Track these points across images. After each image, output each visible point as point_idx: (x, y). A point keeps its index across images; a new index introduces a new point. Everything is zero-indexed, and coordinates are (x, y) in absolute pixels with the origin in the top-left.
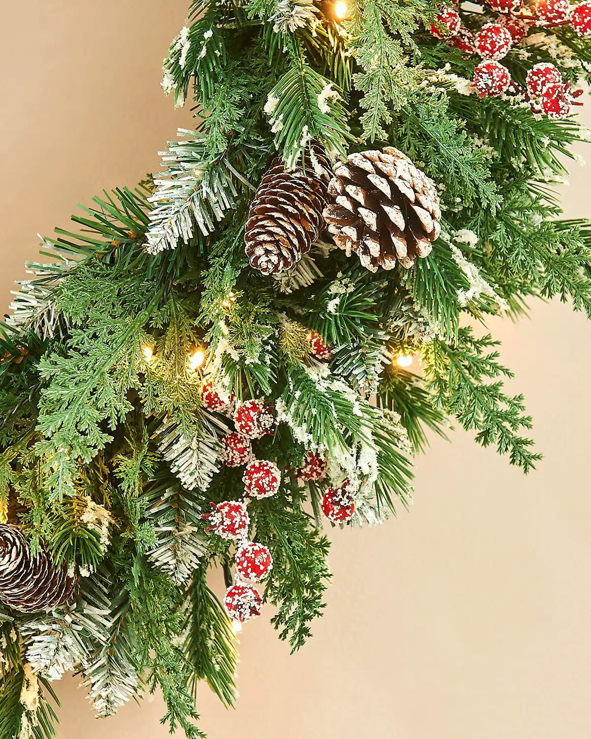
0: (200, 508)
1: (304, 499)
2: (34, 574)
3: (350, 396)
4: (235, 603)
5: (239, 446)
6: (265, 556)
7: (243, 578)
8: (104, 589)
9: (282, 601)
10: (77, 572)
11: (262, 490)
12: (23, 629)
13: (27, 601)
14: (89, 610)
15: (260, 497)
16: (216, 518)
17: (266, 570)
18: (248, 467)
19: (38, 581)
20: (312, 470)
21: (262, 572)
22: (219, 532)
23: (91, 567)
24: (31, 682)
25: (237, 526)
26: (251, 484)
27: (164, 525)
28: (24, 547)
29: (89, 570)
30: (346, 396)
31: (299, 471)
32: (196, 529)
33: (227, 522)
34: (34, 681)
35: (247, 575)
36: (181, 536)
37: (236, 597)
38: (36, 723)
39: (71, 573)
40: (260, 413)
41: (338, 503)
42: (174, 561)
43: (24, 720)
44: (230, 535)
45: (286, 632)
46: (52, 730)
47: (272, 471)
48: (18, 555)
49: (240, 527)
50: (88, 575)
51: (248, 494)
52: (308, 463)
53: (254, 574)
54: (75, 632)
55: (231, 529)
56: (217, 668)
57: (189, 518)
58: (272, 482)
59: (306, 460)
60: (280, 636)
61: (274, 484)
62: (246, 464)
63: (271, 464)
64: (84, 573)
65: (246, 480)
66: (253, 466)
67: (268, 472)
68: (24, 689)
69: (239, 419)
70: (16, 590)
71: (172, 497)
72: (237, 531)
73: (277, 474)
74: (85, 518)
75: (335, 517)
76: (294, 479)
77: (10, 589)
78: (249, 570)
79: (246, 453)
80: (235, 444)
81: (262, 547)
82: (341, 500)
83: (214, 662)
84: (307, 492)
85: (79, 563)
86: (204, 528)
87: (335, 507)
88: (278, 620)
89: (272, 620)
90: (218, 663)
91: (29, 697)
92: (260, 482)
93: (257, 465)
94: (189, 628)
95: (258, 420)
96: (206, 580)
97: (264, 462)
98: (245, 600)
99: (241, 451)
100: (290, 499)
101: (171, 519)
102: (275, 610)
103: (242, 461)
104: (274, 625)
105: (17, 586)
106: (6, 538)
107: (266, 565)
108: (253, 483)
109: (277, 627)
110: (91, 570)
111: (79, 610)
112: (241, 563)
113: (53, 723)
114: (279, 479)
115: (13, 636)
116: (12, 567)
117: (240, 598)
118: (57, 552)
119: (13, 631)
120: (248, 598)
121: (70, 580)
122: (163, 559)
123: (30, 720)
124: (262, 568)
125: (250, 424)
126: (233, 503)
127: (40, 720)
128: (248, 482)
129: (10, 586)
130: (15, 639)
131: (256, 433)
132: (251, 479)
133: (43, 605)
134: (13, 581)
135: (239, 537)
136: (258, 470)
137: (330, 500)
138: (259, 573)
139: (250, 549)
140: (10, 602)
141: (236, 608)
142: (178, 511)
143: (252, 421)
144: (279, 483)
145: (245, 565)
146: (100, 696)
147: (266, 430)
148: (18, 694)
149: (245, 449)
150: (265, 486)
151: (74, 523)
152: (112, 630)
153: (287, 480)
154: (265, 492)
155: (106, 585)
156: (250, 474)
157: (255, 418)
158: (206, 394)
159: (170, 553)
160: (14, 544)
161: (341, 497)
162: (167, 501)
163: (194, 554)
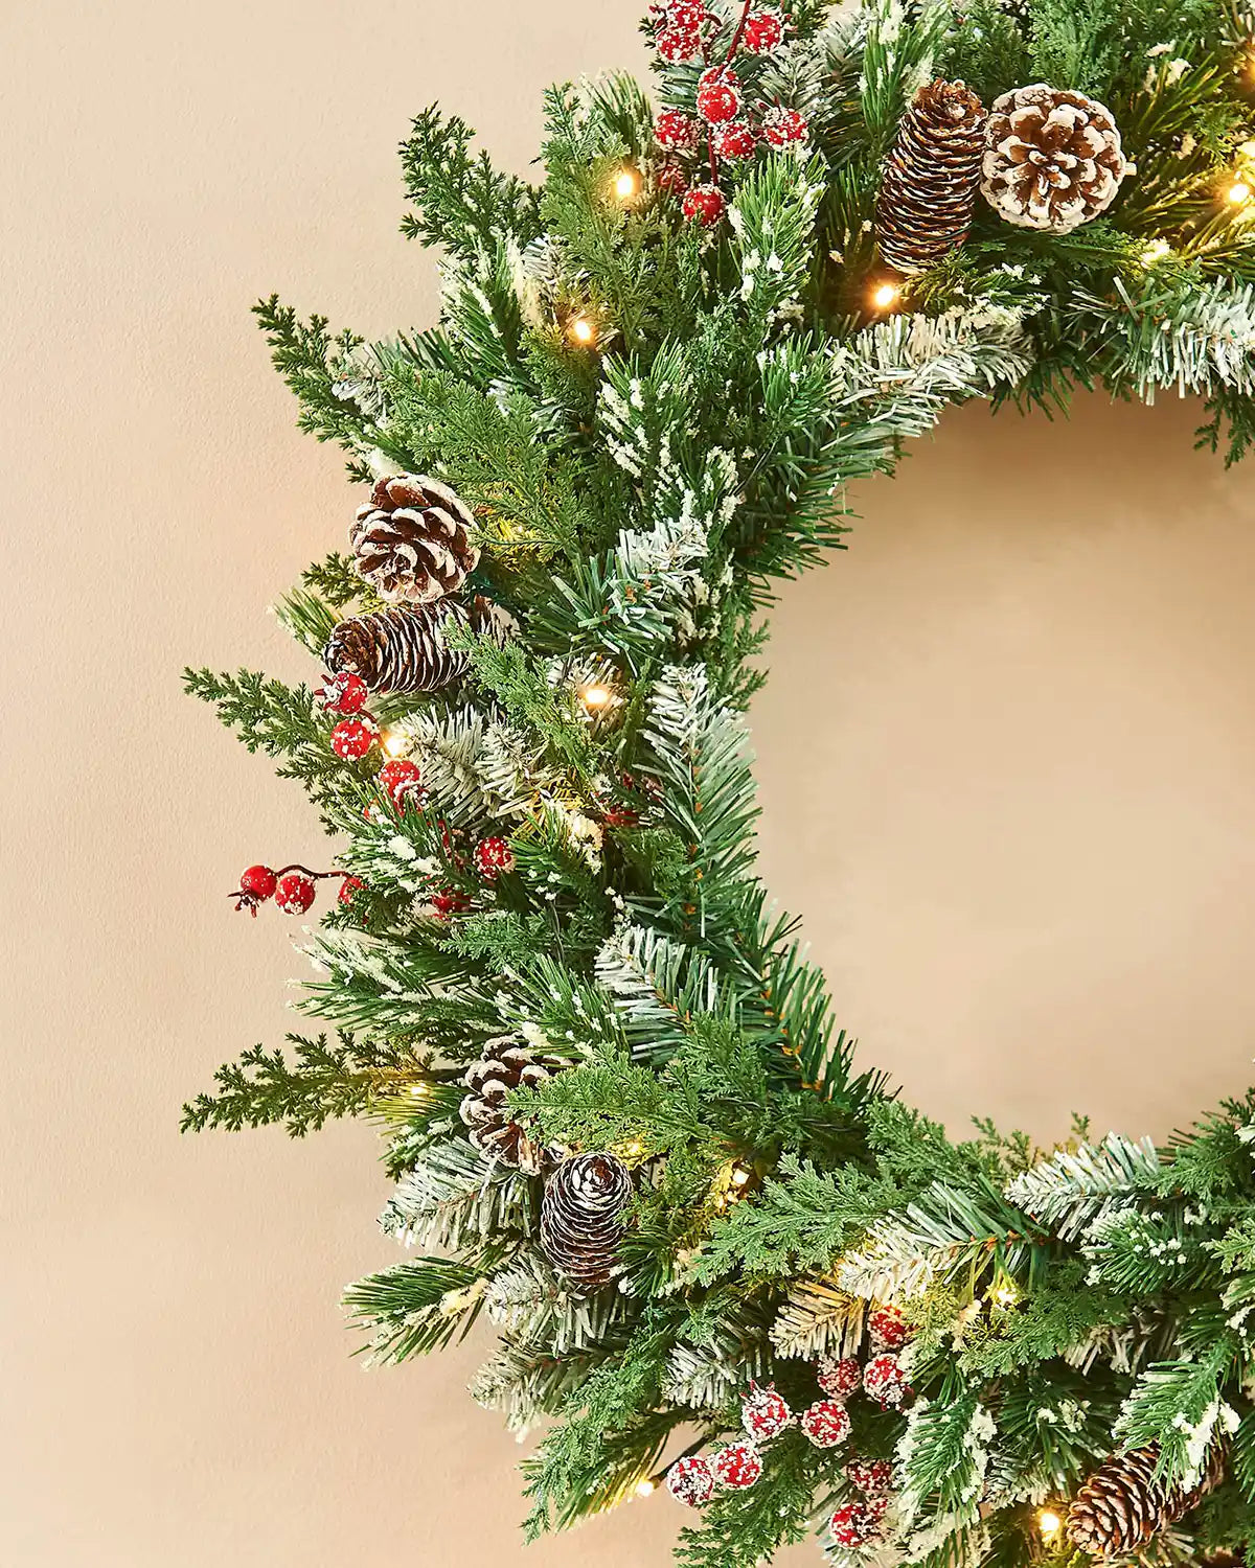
0: (759, 1374)
1: (831, 1483)
2: (592, 1234)
3: (977, 1477)
4: (688, 1472)
5: (847, 1379)
6: (753, 1475)
7: (716, 1464)
8: (612, 1318)
9: (711, 1527)
10: (619, 1278)
11: (815, 1430)
12: (524, 1254)
13: (557, 1241)
14: (582, 1314)
15: (807, 1433)
16: (760, 1398)
17: (739, 1484)
18: (830, 1402)
19: (588, 1241)
20: (866, 1478)
21: (734, 1481)
22: (746, 1410)
23: (633, 1290)
24: (469, 1294)
25: (764, 1425)
26: (815, 1414)
27: (720, 1346)
28: (615, 1207)
29: (628, 1289)
30: (974, 1472)
31: (858, 1464)
32: (734, 1382)
33: (764, 1413)
34: (473, 1296)
35: (721, 1467)
36: (716, 1371)
37: (695, 1470)
38: (430, 1325)
39: (614, 1271)
40: (898, 1382)
41: (856, 1523)
42: (687, 1378)
43: (427, 1310)
44: (751, 1424)
45: (683, 1552)
46: (431, 1346)
47: (842, 1429)
48: (604, 1205)
49: (766, 1429)
50: (623, 1290)
51: (801, 1418)
52: (870, 1468)
53: (727, 1474)
54: (550, 1312)
55: (758, 1422)
56: (590, 1491)
57: (741, 1369)
58: (830, 1437)
59: (873, 1464)
60: (675, 1550)
61: (829, 1440)
62: (831, 1398)
63: (848, 1424)
64: (623, 1286)
65: (816, 1407)
66: (835, 1406)
67: (837, 1427)
68: (460, 1291)
69: (878, 1364)
70: (564, 1224)
71: (753, 1338)
72: (759, 1429)
73: (842, 1436)
74: (682, 1254)
75: (839, 1530)
76: (843, 1462)
77: (562, 1216)
78: (728, 1467)
79: (843, 1391)
80: (846, 1374)
81: (760, 1465)
82: (861, 1524)
83: (594, 1484)
84: (839, 1483)
85: (629, 1274)
86: (740, 1391)
87: (850, 1523)
88: (689, 1534)
89: (685, 1530)
90: (595, 1489)
91: (452, 1301)
92: (823, 1424)
93: (839, 1410)
94: (615, 1435)
95: (890, 1384)
96: (678, 1426)
97: (846, 1416)
98: (697, 1480)
99: (843, 1385)
100: (821, 1469)
101: (730, 1349)
102: (699, 1526)
103: (832, 1391)
104: (681, 1534)
105: (570, 1223)
106: (615, 1182)
107: (744, 1481)
108: (819, 1416)
109: (680, 1539)
110: (630, 1291)
111: (576, 1304)
112: (730, 1454)
113: (438, 1345)
114: (838, 1442)
115: (510, 1246)
116: (586, 1205)
117: (696, 1475)
118: (627, 1244)
119: (514, 1244)
120: (702, 1483)
121: (605, 1275)
122: (682, 1365)
123: (430, 1317)
124: (739, 1479)
125: (881, 1379)
126: (786, 1406)
127: (435, 1327)
128: (815, 1410)
129: (566, 1215)
130: (507, 1250)
131: (874, 1391)
132: (821, 1411)
133: (560, 1261)
134: (573, 1215)
135: (753, 1434)
136: (834, 1413)
137: (853, 1513)
138: (731, 1479)
139: (751, 1454)
140: (547, 1225)
141: (685, 1476)
142: (741, 1352)
143: (885, 1380)
144: (833, 1444)
145: (731, 1459)
146: (493, 1379)
147: (884, 1400)
148: (449, 1287)
149: (847, 1387)
150: (822, 1431)
151: (670, 1245)
152: (573, 1352)
153: (839, 1454)
154: (815, 1434)
155: (616, 1318)
156: (825, 1408)
157: (889, 1380)
158: (884, 1312)
159: (692, 1368)
160: (614, 1194)
161: (864, 1522)
162: (746, 1334)
163: (705, 1395)
